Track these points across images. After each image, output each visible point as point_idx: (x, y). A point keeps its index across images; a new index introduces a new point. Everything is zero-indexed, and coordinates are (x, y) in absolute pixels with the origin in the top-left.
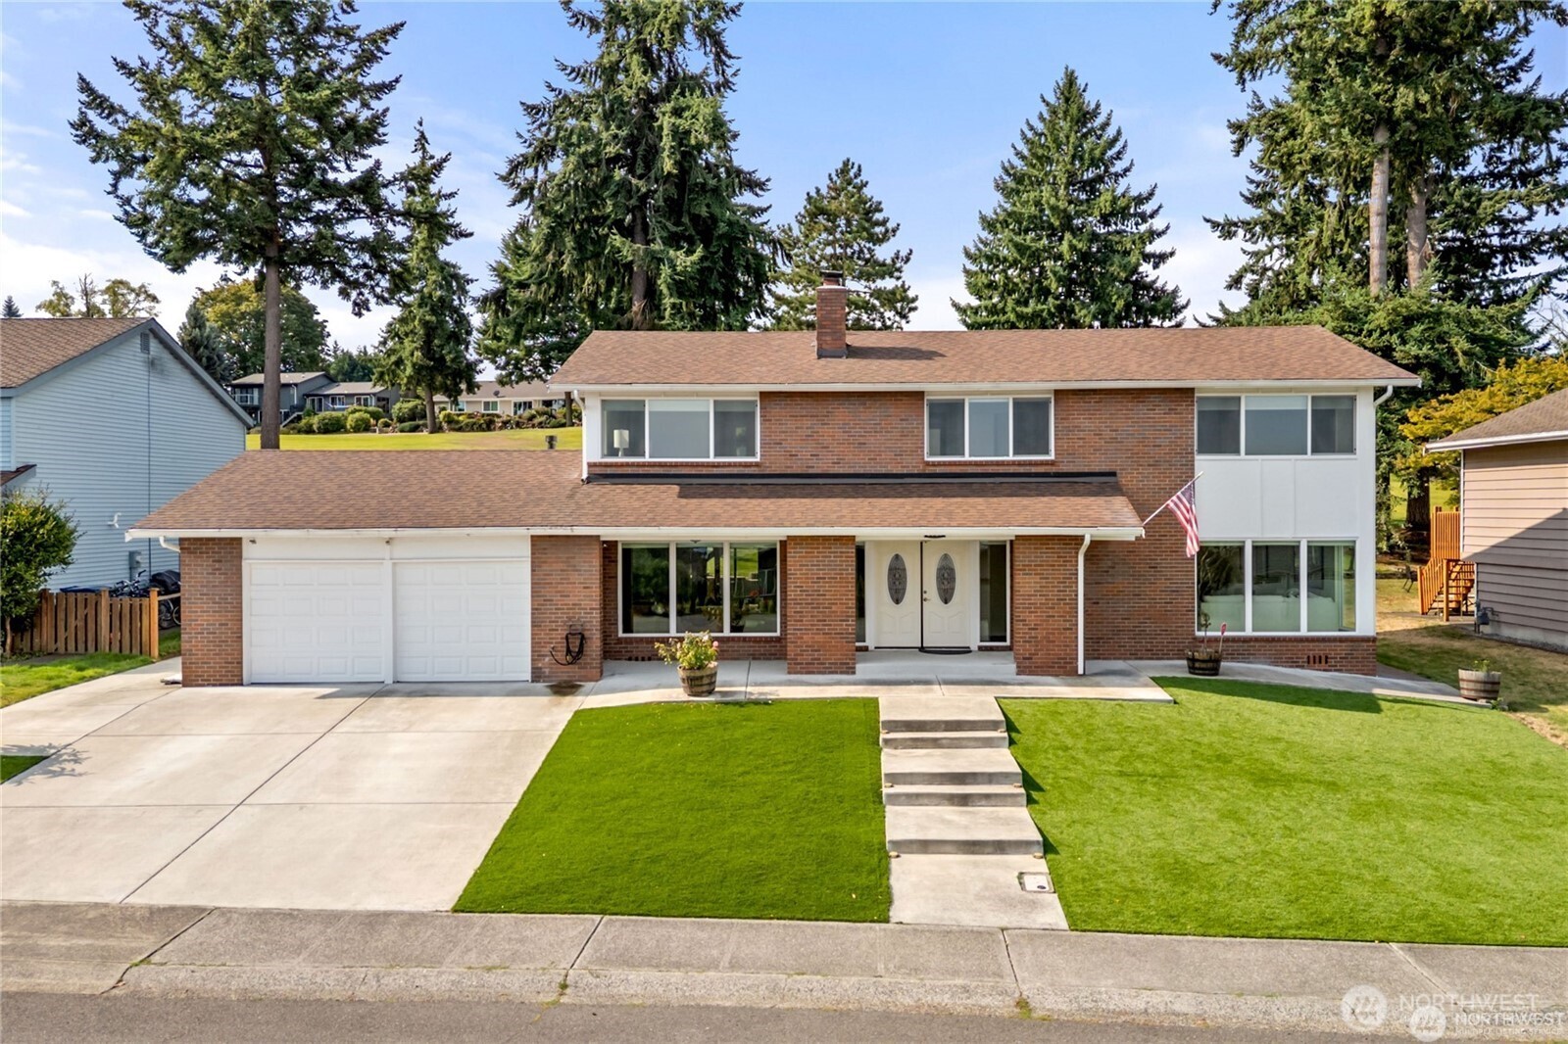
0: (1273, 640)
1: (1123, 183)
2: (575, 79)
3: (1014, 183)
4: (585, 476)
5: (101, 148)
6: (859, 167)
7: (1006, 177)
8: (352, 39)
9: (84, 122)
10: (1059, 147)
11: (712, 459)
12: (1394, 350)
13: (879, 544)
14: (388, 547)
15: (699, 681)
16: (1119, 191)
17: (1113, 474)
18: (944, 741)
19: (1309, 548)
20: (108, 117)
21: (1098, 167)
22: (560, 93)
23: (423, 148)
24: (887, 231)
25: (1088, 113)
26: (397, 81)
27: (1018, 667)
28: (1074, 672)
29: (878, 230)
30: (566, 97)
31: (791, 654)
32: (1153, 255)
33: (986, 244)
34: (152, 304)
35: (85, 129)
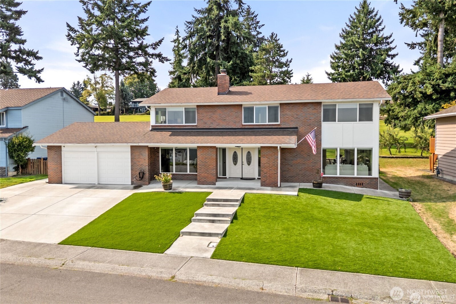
0: (345, 178)
1: (382, 33)
2: (199, 13)
3: (346, 35)
4: (151, 129)
5: (74, 41)
6: (276, 34)
7: (343, 33)
8: (138, 7)
9: (69, 35)
10: (360, 23)
11: (184, 124)
12: (440, 85)
13: (230, 148)
14: (96, 148)
15: (167, 186)
16: (380, 35)
17: (297, 128)
18: (221, 205)
19: (358, 150)
20: (75, 33)
21: (373, 28)
22: (196, 18)
23: (178, 35)
24: (284, 54)
25: (370, 11)
26: (148, 18)
27: (261, 184)
28: (277, 186)
29: (282, 53)
30: (198, 19)
31: (198, 179)
32: (391, 55)
33: (337, 54)
34: (112, 80)
35: (70, 37)
